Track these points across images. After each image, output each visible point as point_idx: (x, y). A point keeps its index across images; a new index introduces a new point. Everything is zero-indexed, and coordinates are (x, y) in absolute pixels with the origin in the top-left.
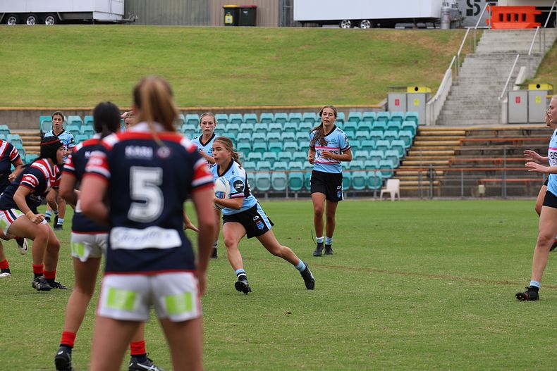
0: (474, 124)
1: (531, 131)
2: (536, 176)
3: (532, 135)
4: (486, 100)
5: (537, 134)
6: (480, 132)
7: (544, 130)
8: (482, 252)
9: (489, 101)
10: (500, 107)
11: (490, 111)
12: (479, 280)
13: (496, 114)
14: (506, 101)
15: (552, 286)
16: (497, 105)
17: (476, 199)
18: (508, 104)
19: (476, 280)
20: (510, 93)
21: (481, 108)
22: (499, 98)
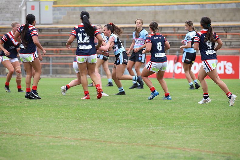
0: (3, 24)
1: (42, 29)
2: (46, 61)
3: (43, 33)
4: (10, 7)
5: (46, 32)
6: (6, 30)
7: (51, 29)
8: (8, 113)
9: (12, 8)
10: (21, 12)
11: (14, 15)
12: (6, 133)
13: (18, 17)
14: (24, 8)
15: (56, 136)
16: (18, 10)
17: (4, 76)
18: (26, 10)
19: (4, 133)
20: (27, 3)
21: (7, 12)
22: (20, 6)
